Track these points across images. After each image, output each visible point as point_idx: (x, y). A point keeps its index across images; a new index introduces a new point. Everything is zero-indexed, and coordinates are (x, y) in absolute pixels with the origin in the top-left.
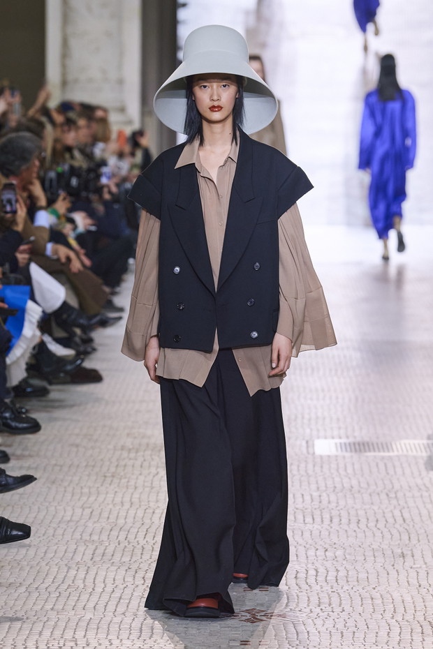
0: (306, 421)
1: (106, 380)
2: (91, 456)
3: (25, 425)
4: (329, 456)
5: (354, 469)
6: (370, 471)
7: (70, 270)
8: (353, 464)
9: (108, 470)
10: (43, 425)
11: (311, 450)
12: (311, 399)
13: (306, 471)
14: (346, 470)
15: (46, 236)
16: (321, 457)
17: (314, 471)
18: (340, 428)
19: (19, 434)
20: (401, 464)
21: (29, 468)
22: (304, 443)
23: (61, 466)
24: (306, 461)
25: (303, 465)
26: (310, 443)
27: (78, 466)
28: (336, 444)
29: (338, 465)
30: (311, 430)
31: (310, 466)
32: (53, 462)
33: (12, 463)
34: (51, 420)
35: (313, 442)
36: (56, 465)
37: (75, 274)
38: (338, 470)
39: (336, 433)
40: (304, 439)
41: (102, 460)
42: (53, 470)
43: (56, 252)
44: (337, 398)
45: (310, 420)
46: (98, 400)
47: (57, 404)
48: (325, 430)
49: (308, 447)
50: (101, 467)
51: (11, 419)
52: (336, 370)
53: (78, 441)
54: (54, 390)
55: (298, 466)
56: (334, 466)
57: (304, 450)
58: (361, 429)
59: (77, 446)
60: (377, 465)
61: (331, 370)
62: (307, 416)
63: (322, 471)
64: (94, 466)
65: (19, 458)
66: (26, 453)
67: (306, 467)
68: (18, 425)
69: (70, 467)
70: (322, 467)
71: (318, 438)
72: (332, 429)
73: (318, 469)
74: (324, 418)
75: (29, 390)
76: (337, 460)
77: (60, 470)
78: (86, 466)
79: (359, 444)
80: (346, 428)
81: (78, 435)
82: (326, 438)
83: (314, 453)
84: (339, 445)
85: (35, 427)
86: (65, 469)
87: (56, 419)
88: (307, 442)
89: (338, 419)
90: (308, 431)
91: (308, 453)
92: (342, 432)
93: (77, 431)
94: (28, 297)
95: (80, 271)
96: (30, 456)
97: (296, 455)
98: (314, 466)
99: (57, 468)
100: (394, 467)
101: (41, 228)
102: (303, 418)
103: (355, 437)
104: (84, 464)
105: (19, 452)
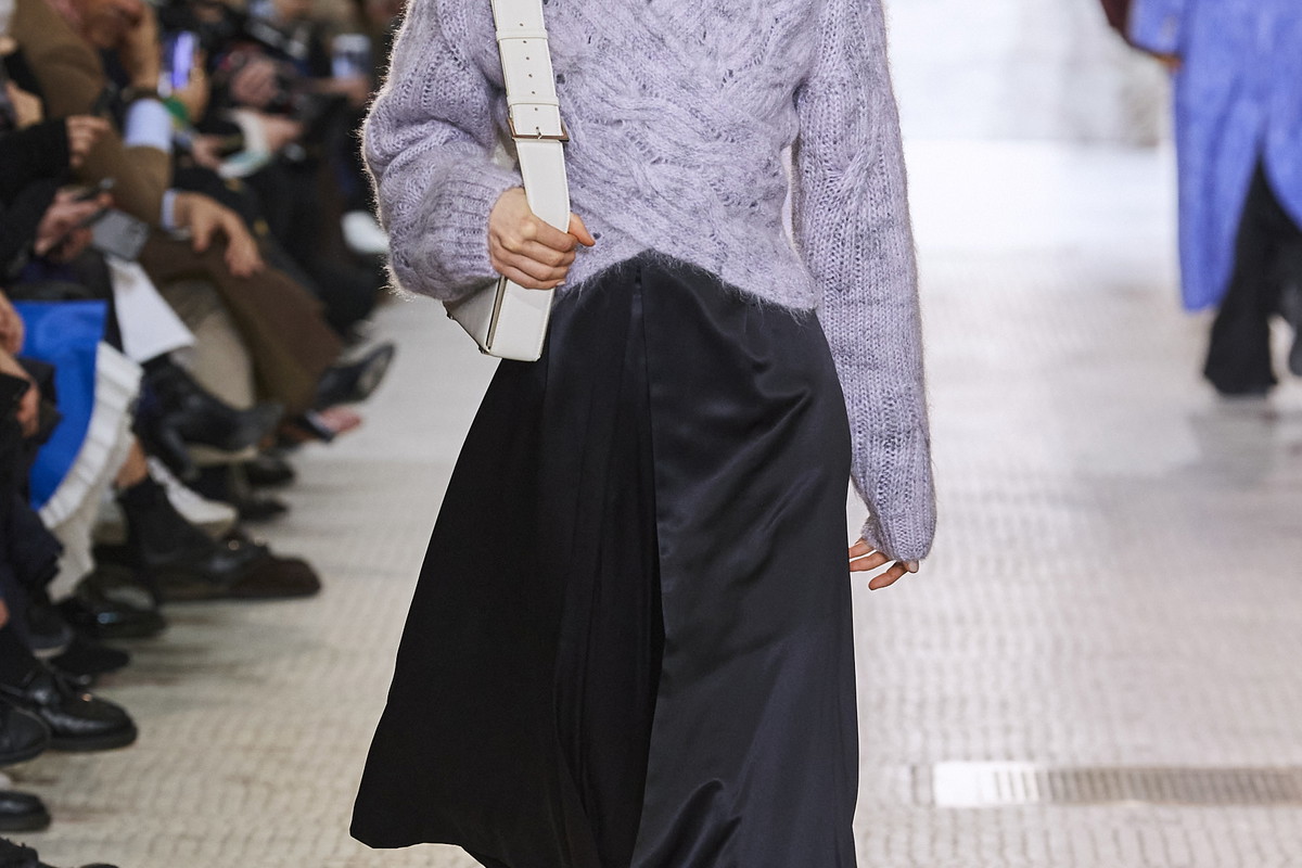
0: (910, 709)
1: (332, 587)
2: (287, 809)
3: (91, 725)
4: (976, 811)
5: (1048, 848)
6: (1096, 856)
7: (226, 266)
8: (1046, 834)
9: (336, 850)
10: (144, 726)
11: (923, 794)
12: (927, 645)
13: (910, 855)
14: (1024, 850)
15: (162, 173)
16: (954, 813)
17: (932, 853)
18: (1007, 730)
19: (74, 749)
20: (1186, 835)
21: (107, 842)
22: (904, 775)
23: (200, 840)
24: (910, 826)
25: (900, 837)
26: (922, 773)
27: (248, 839)
28: (996, 775)
29: (1001, 836)
30: (926, 734)
31: (922, 840)
32: (177, 828)
33: (58, 830)
34: (170, 706)
35: (931, 768)
36: (183, 836)
37: (241, 279)
38: (1001, 850)
39: (996, 743)
40: (903, 761)
41: (318, 821)
42: (175, 850)
43: (185, 218)
44: (1001, 642)
45: (921, 705)
46: (307, 646)
47: (188, 660)
48: (966, 736)
49: (914, 784)
50: (315, 842)
51: (50, 706)
52: (1000, 563)
53: (249, 767)
54: (180, 620)
55: (888, 840)
56: (989, 839)
57: (905, 793)
58: (1070, 732)
59: (247, 781)
60: (1116, 837)
61: (983, 562)
62: (912, 696)
63: (955, 855)
64: (294, 841)
65: (79, 814)
66: (99, 801)
67: (910, 842)
68: (69, 723)
69: (225, 841)
70: (955, 842)
71: (946, 757)
72: (985, 731)
73: (943, 847)
74: (963, 702)
75: (105, 618)
76: (998, 823)
77: (197, 852)
78: (272, 840)
79: (1064, 776)
80: (1027, 731)
81: (249, 749)
82: (967, 758)
83: (932, 802)
84: (1004, 780)
85: (119, 731)
86: (212, 848)
87: (187, 704)
88: (913, 770)
89: (1004, 705)
90: (916, 739)
91: (916, 800)
92: (1016, 740)
93: (246, 738)
94: (99, 331)
95: (255, 273)
96: (111, 810)
97: (882, 807)
98: (933, 839)
99: (187, 847)
100: (1165, 842)
101: (146, 152)
102: (902, 700)
103: (1052, 756)
104: (266, 834)
105: (77, 799)
